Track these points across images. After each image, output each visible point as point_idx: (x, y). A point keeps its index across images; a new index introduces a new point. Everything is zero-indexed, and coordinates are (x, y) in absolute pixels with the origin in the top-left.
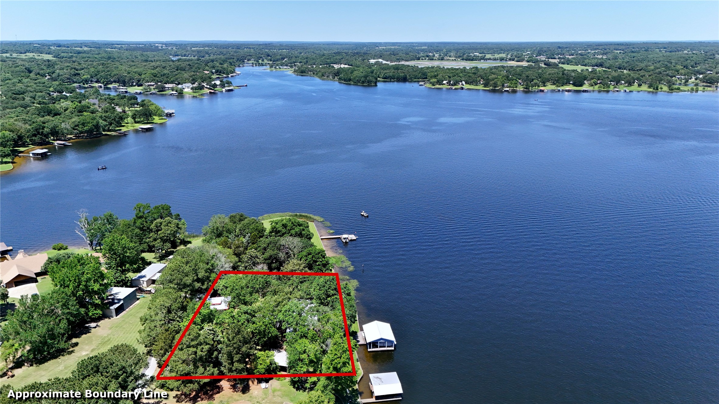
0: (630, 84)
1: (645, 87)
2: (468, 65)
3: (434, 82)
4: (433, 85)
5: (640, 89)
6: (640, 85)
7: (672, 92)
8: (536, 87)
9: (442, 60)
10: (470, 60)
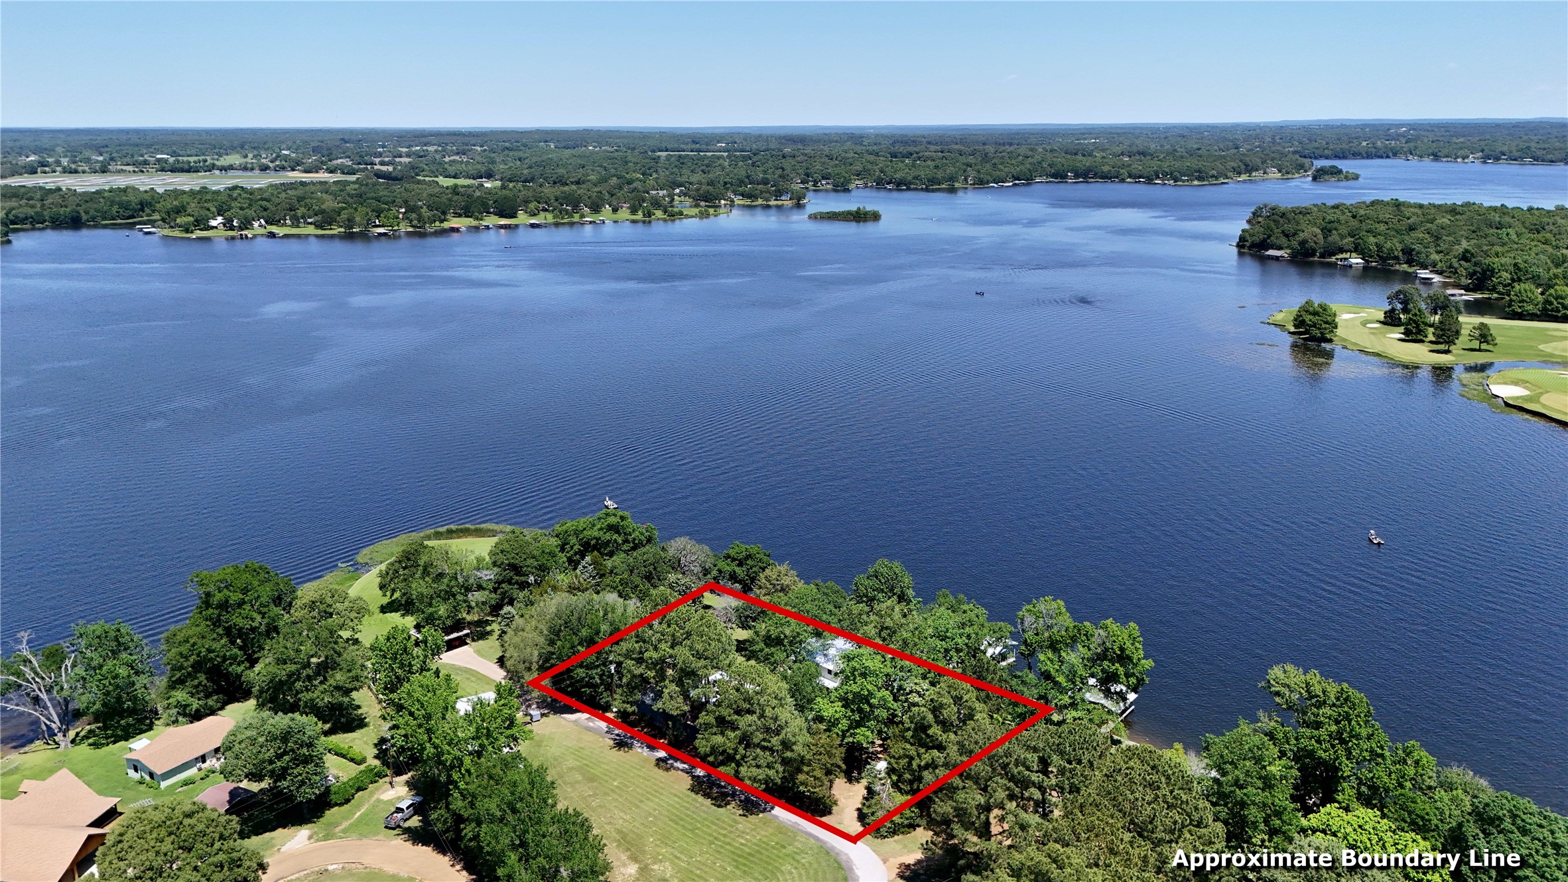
0: (596, 209)
1: (624, 213)
2: (186, 182)
3: (188, 223)
4: (187, 231)
5: (615, 217)
6: (615, 210)
7: (673, 221)
8: (437, 223)
9: (103, 172)
10: (182, 170)
